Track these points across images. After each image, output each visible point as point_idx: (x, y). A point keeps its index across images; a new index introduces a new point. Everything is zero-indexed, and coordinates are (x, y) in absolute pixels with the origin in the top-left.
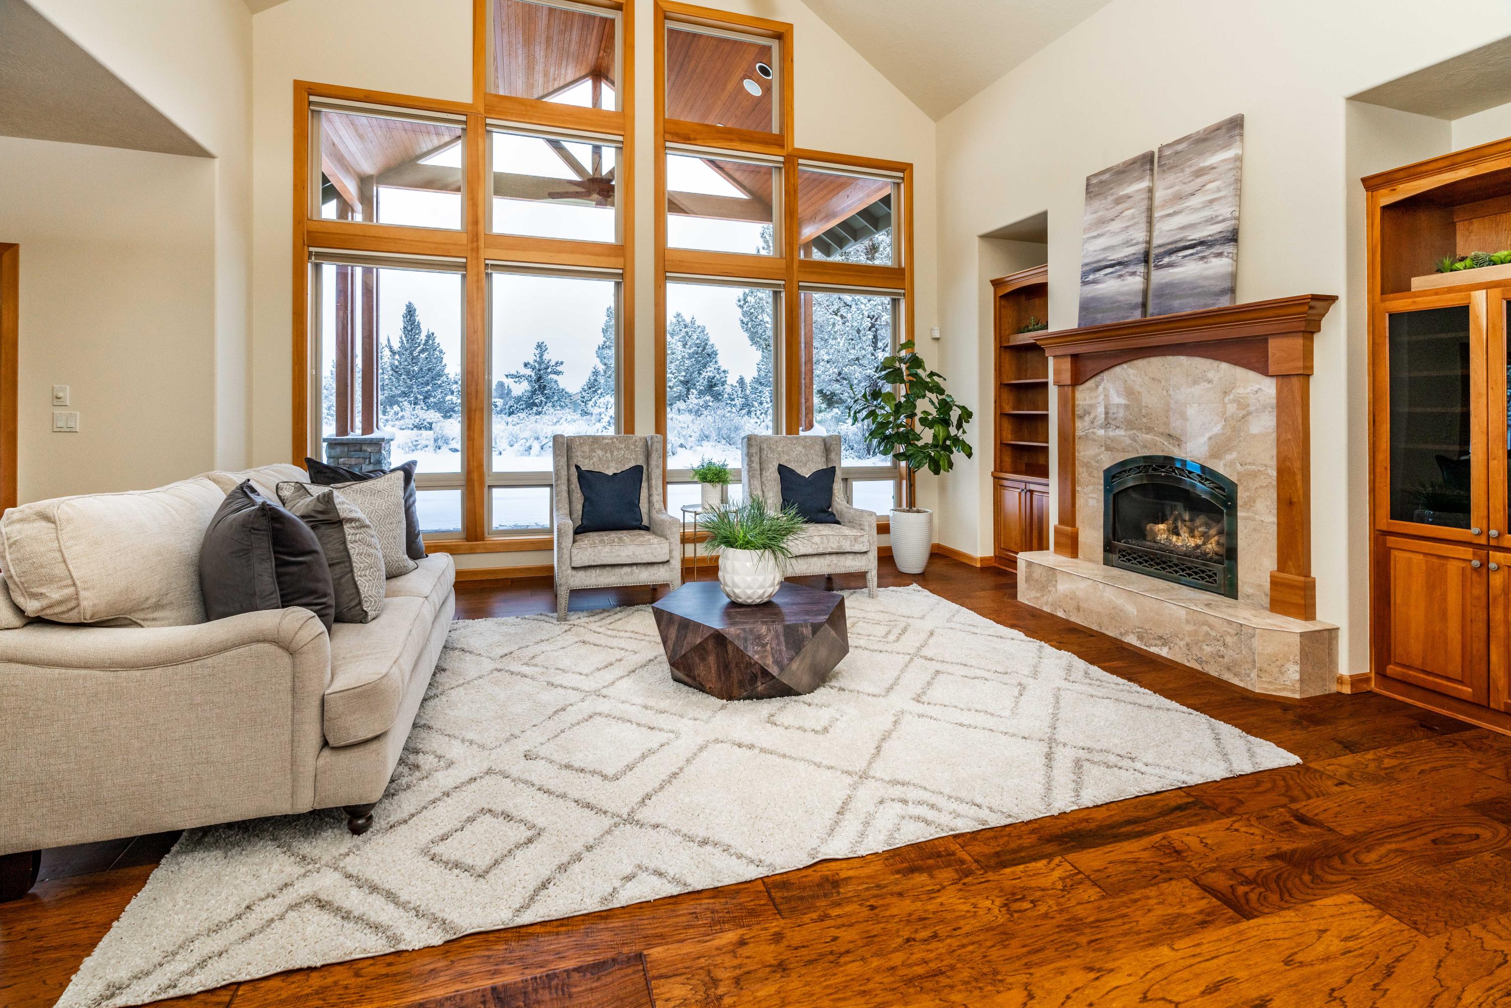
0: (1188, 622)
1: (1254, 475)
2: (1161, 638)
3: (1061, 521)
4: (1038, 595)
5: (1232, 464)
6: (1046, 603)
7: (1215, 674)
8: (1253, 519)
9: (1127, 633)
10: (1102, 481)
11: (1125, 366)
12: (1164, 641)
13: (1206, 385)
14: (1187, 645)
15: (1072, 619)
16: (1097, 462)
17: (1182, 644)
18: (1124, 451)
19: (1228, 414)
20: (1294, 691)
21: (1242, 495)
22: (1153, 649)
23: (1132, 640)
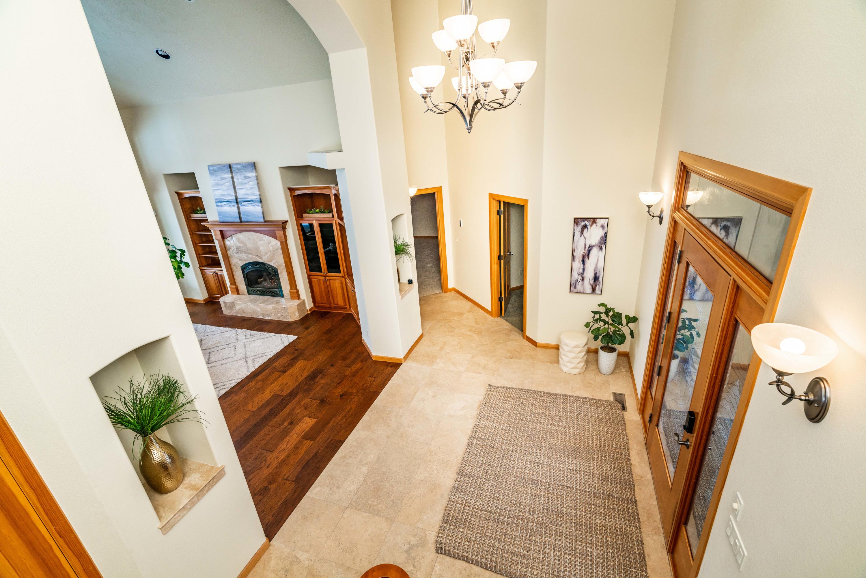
0: (273, 309)
1: (281, 266)
2: (268, 315)
3: (231, 284)
4: (230, 311)
5: (274, 263)
6: (234, 313)
7: (282, 320)
8: (283, 277)
9: (259, 316)
10: (241, 270)
11: (239, 234)
12: (269, 315)
13: (264, 241)
14: (274, 315)
15: (243, 316)
16: (238, 264)
17: (273, 315)
18: (245, 260)
19: (271, 250)
20: (298, 318)
21: (279, 271)
22: (267, 318)
23: (261, 317)
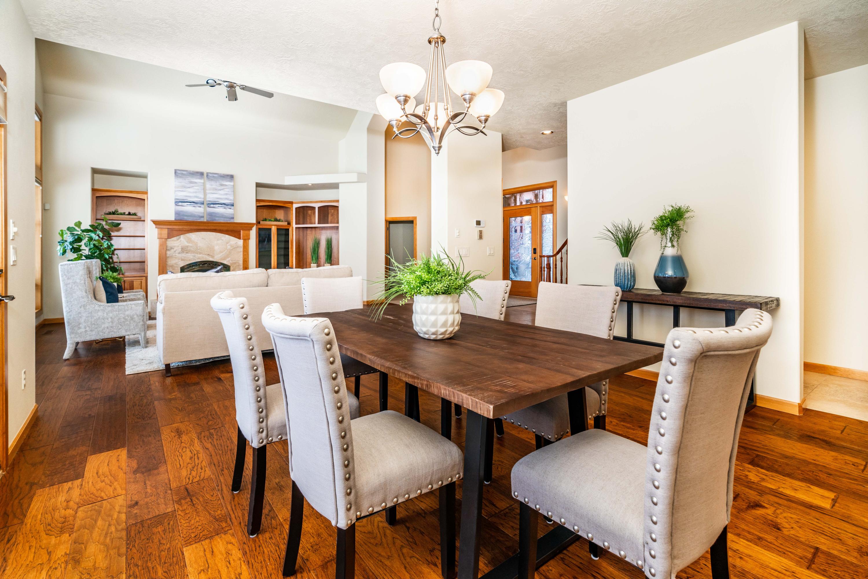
1: (235, 263)
5: (229, 261)
10: (179, 271)
11: (189, 234)
13: (221, 241)
16: (177, 264)
18: (190, 260)
19: (228, 248)
21: (232, 268)
